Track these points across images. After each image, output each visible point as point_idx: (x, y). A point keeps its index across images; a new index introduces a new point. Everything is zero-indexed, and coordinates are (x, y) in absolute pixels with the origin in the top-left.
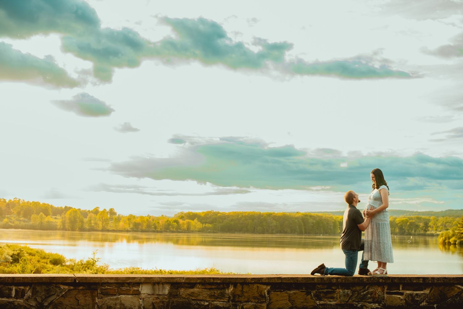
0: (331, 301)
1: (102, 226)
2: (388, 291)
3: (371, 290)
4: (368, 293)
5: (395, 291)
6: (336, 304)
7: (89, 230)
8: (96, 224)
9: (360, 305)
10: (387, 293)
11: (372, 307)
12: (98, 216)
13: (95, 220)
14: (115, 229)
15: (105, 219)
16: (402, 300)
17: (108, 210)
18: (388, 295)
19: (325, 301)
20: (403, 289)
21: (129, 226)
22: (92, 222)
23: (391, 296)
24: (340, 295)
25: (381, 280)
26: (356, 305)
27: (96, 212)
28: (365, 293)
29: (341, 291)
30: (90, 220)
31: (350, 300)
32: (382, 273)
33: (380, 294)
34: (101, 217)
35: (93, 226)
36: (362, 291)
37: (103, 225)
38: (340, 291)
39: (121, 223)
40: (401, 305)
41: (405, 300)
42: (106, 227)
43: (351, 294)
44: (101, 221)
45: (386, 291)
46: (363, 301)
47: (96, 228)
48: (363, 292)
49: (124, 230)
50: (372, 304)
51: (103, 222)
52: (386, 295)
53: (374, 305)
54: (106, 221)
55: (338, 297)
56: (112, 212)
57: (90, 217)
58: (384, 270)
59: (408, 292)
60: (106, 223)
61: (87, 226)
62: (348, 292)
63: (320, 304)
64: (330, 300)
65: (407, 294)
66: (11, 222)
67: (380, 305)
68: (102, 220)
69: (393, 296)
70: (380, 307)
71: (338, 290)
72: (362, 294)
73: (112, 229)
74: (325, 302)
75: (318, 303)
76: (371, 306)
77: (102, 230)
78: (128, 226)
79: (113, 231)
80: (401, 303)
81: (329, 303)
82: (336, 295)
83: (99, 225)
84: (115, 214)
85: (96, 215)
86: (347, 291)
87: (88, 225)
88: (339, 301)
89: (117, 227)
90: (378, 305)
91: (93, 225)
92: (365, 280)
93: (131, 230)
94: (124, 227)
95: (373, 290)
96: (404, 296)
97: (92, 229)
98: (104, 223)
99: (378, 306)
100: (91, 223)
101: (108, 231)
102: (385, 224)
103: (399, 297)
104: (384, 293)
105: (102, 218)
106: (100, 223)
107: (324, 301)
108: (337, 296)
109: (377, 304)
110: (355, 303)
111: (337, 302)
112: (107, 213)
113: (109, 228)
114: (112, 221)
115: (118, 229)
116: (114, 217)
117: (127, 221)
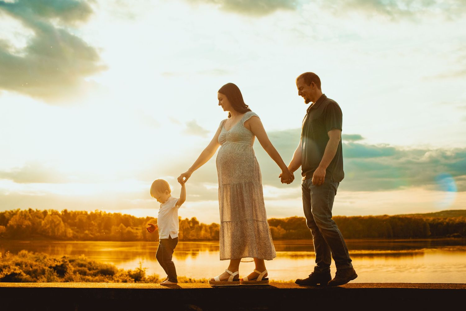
14: (196, 238)
17: (190, 219)
34: (182, 226)
39: (203, 232)
42: (187, 236)
49: (205, 238)
54: (187, 230)
56: (194, 221)
60: (188, 232)
66: (92, 234)
68: (183, 229)
73: (193, 238)
77: (184, 240)
78: (210, 234)
79: (195, 240)
84: (197, 223)
93: (212, 238)
94: (205, 236)
98: (185, 232)
101: (190, 240)
105: (183, 227)
112: (189, 222)
113: (190, 237)
114: (194, 231)
115: (200, 238)
116: (196, 226)
117: (209, 230)
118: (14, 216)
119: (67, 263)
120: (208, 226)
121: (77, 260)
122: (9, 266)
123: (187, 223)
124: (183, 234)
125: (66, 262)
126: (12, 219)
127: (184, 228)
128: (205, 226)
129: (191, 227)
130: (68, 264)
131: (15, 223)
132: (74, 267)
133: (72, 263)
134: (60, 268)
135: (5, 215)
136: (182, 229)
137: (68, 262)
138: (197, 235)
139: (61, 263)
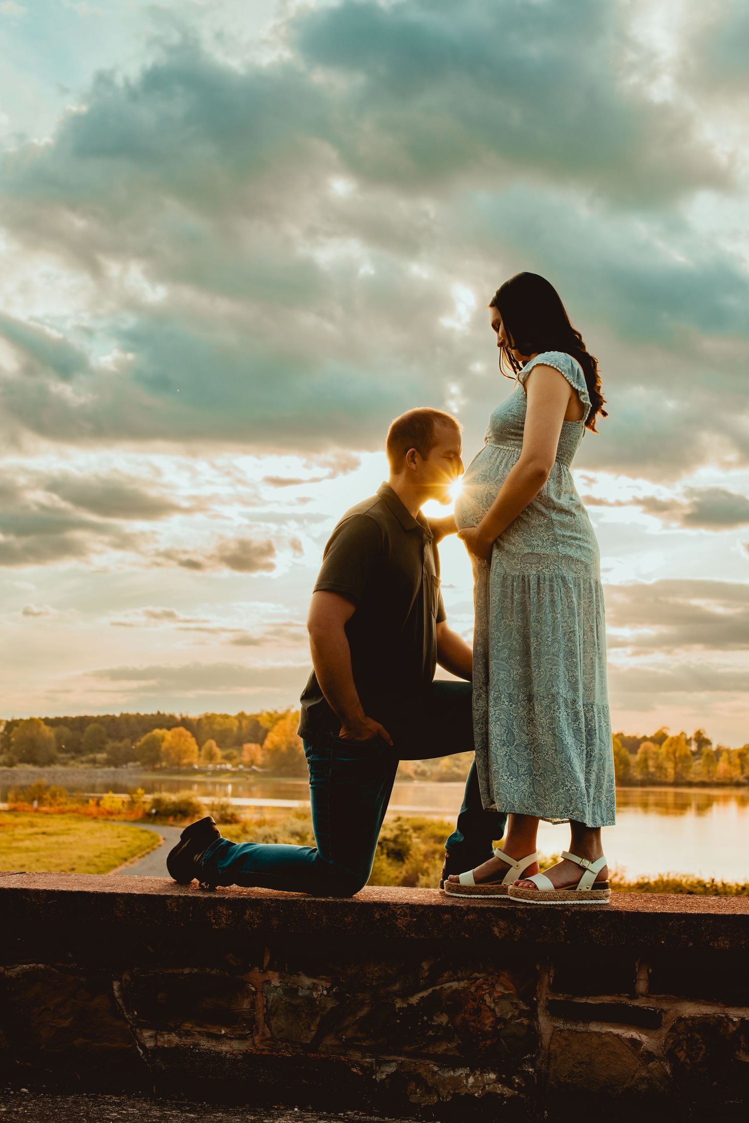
0: (218, 1038)
1: (676, 773)
2: (560, 997)
3: (455, 985)
4: (432, 1005)
5: (607, 999)
6: (246, 1055)
7: (643, 784)
8: (660, 767)
9: (391, 1069)
10: (554, 1011)
11: (463, 1092)
12: (663, 749)
13: (657, 758)
14: (706, 779)
15: (680, 756)
16: (649, 1056)
17: (690, 734)
18: (560, 1024)
19: (188, 1034)
20: (652, 990)
21: (743, 772)
22: (651, 763)
23: (580, 1028)
24: (266, 1006)
25: (502, 924)
26: (362, 1068)
27: (660, 738)
28: (414, 1000)
29: (276, 982)
30: (645, 760)
31: (330, 1041)
32: (573, 885)
33: (505, 1010)
34: (671, 750)
35: (653, 774)
36: (397, 987)
37: (677, 770)
38: (268, 982)
39: (722, 766)
40: (644, 1087)
41: (670, 1056)
42: (684, 775)
43: (330, 1004)
44: (670, 760)
45: (544, 995)
46: (407, 1048)
47: (660, 777)
48: (405, 994)
49: (728, 781)
50: (461, 1072)
51: (676, 764)
52: (545, 1024)
53: (471, 1080)
54: (683, 761)
55: (260, 1016)
56: (701, 741)
57: (646, 752)
58: (586, 863)
59: (690, 1010)
60: (685, 765)
61: (637, 775)
62: (314, 987)
63: (158, 1051)
64: (213, 1030)
65: (680, 1019)
66: (458, 766)
67: (508, 1083)
68: (675, 757)
69: (594, 1028)
70: (507, 1091)
71: (256, 975)
72: (399, 1004)
73: (698, 779)
74: (188, 1041)
75: (150, 1044)
76: (457, 1082)
77: (675, 784)
78: (739, 771)
79: (703, 785)
80: (643, 1079)
81: (206, 1044)
82: (246, 1005)
83: (666, 769)
84: (708, 742)
85: (657, 746)
86: (307, 981)
87: (639, 770)
88: (262, 1041)
89: (711, 775)
90: (499, 1080)
91: (652, 770)
92: (401, 923)
93: (745, 781)
94: (728, 776)
95: (463, 984)
96: (664, 1031)
97: (649, 782)
98: (680, 765)
99: (500, 1089)
100: (647, 767)
101: (690, 784)
102: (563, 579)
103: (632, 1040)
104: (534, 1006)
105: (674, 753)
106: (670, 767)
107: (179, 1035)
108: (253, 1005)
109: (493, 1076)
110: (357, 1056)
111: (254, 1044)
112: (688, 742)
113: (691, 777)
114: (701, 761)
115: (715, 779)
116: (705, 749)
117: (737, 761)
118: (281, 723)
119: (408, 833)
120: (734, 751)
121: (429, 826)
122: (275, 836)
123: (684, 743)
124: (675, 768)
125: (407, 830)
126: (276, 728)
127: (677, 755)
128: (728, 751)
129: (693, 753)
130: (410, 837)
131: (284, 738)
132: (425, 842)
133: (418, 832)
134: (391, 845)
135: (259, 719)
136: (672, 757)
137: (411, 831)
138: (709, 772)
139: (396, 832)
